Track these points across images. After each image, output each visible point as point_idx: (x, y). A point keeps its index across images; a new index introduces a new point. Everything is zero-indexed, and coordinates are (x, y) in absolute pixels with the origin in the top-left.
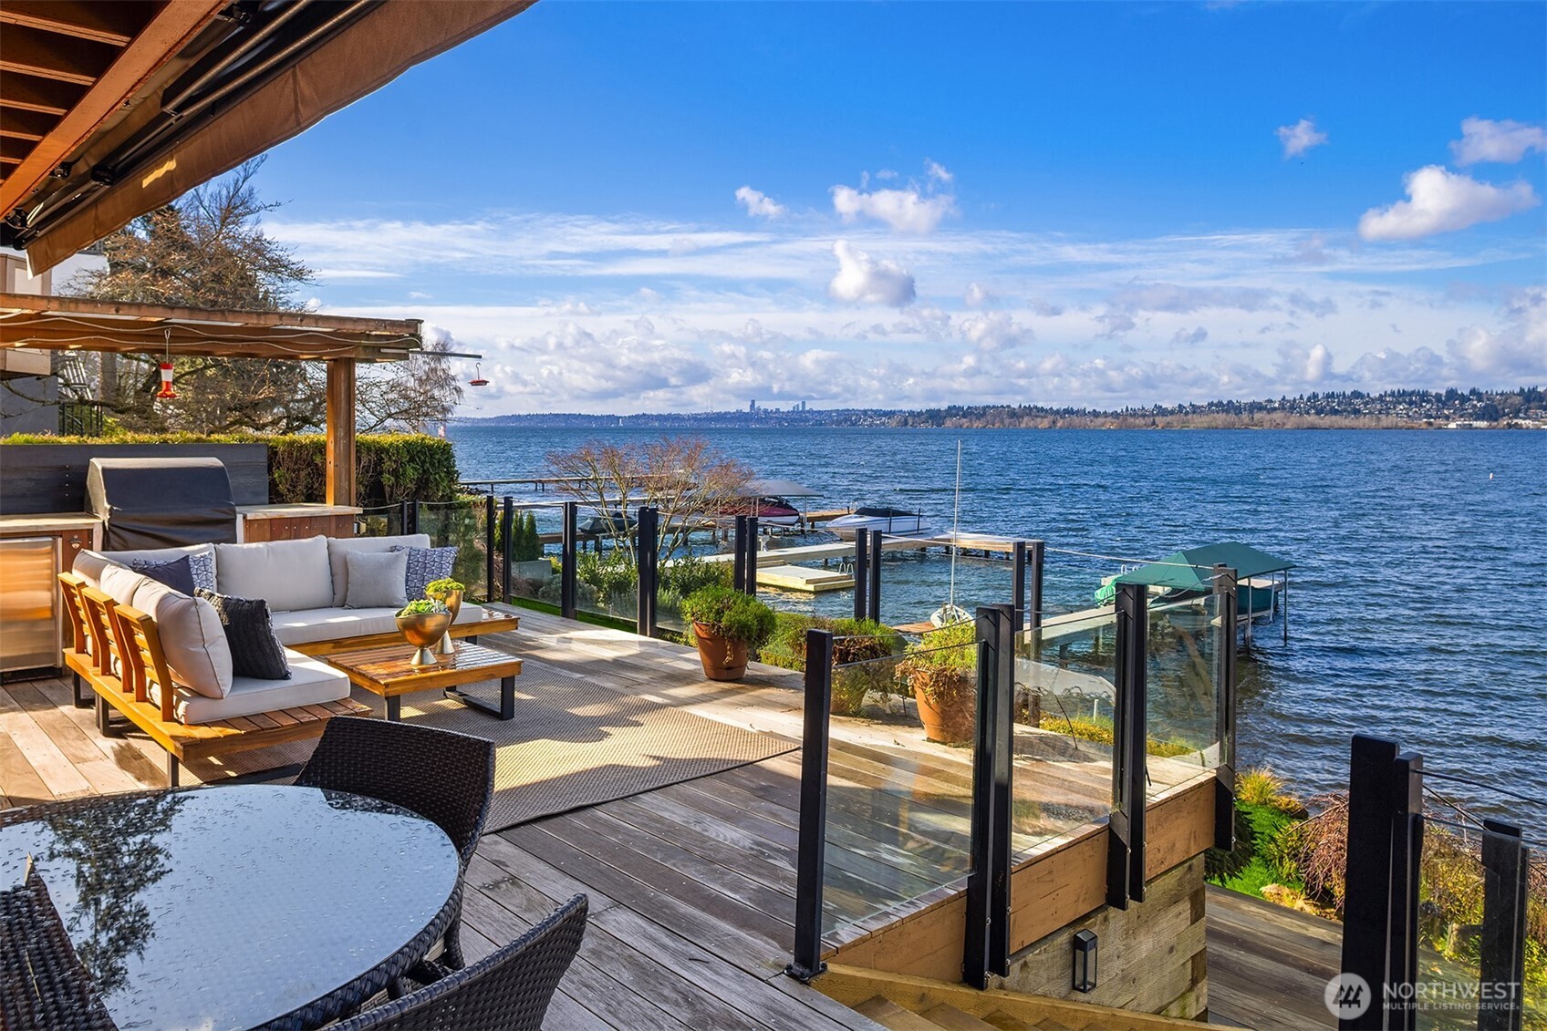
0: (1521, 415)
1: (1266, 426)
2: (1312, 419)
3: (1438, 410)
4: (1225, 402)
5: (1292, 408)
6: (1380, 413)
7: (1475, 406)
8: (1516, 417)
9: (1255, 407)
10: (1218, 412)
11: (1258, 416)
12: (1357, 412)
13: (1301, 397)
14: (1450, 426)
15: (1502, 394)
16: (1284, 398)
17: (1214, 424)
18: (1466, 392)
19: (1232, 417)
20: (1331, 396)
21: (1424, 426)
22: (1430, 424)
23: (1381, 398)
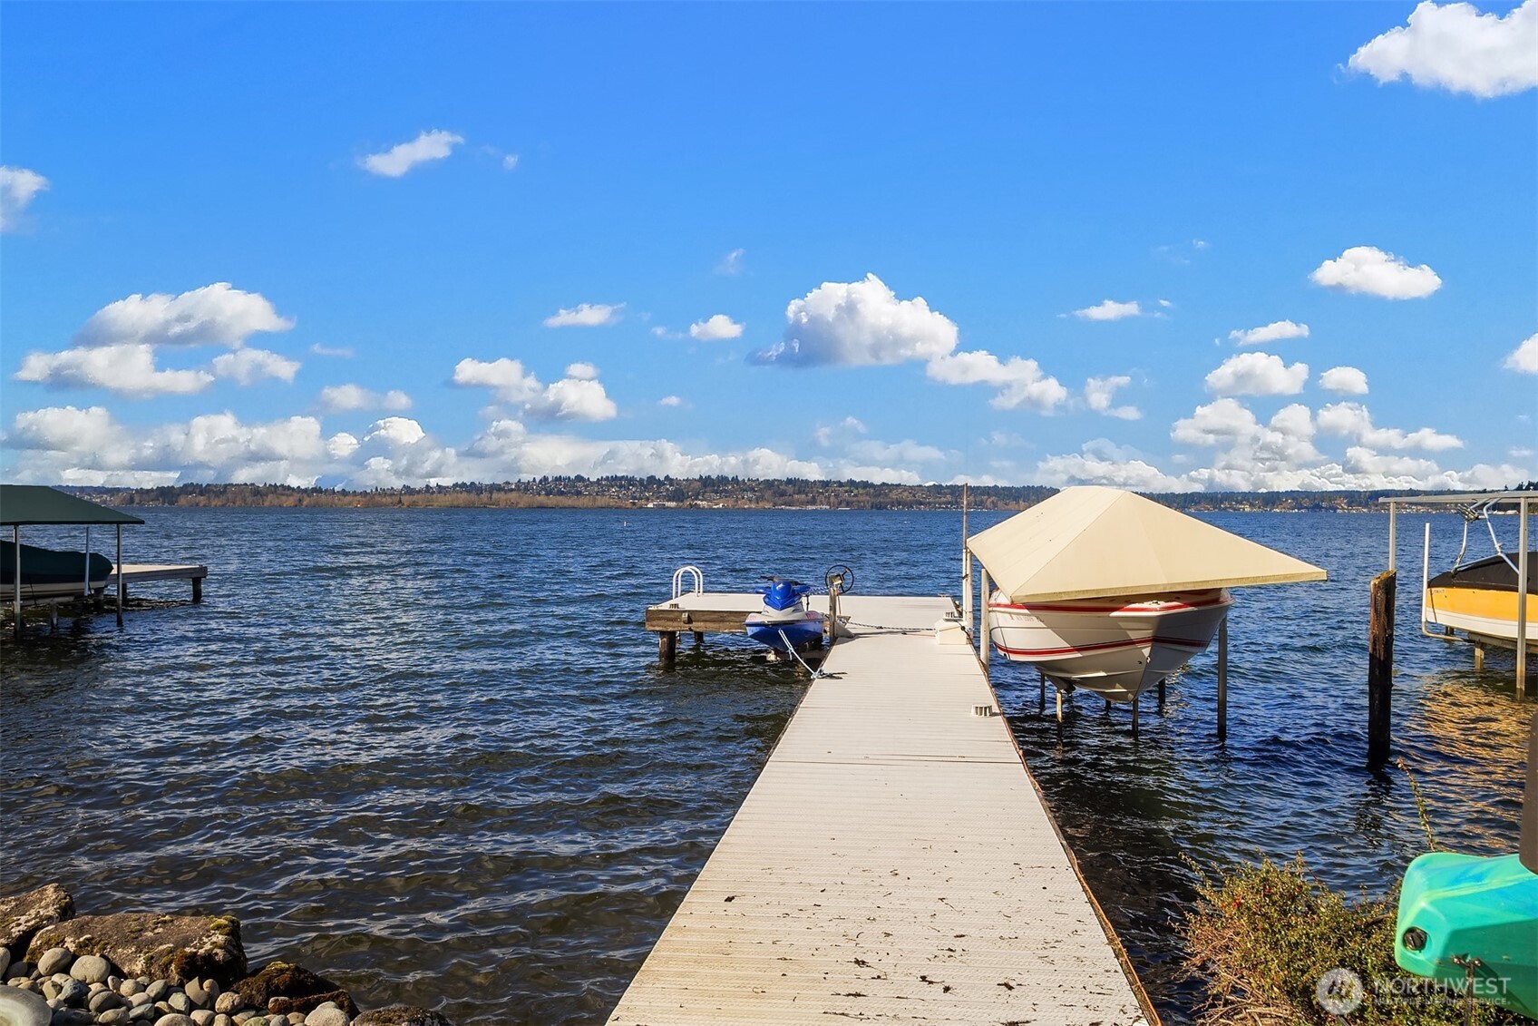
0: (700, 497)
1: (503, 504)
2: (542, 499)
3: (641, 492)
4: (468, 483)
5: (526, 489)
6: (597, 494)
7: (667, 489)
8: (696, 499)
9: (495, 488)
10: (461, 492)
11: (495, 495)
12: (579, 493)
13: (534, 480)
14: (649, 506)
15: (687, 480)
16: (519, 481)
17: (455, 503)
18: (662, 479)
19: (473, 497)
20: (559, 479)
21: (629, 506)
22: (634, 504)
23: (598, 482)
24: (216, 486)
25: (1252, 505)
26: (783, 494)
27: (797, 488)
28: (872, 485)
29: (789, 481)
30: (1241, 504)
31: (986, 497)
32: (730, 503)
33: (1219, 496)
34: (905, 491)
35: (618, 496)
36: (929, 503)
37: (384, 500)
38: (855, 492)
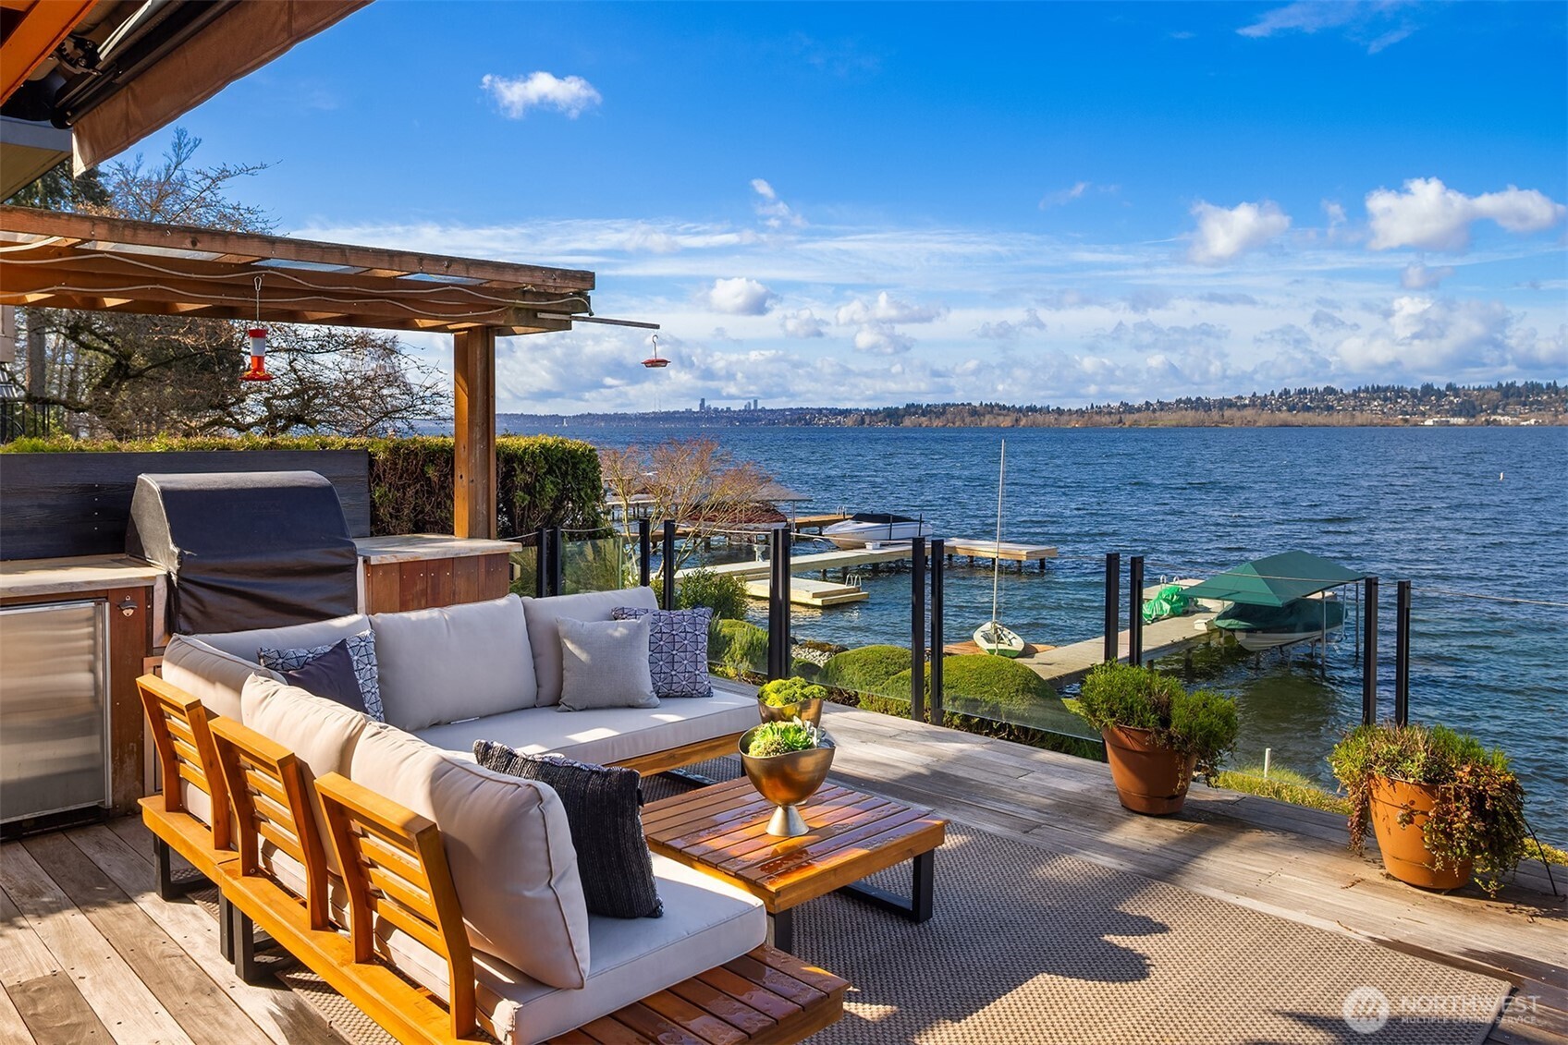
1: (1237, 423)
2: (1284, 416)
3: (1414, 406)
4: (1194, 399)
5: (1263, 405)
6: (1354, 410)
7: (1452, 402)
8: (1494, 413)
9: (1224, 404)
10: (1186, 409)
11: (1228, 413)
12: (1329, 408)
13: (1272, 394)
14: (1426, 423)
15: (1479, 389)
16: (1254, 395)
17: (1183, 422)
18: (1443, 388)
19: (1201, 414)
20: (1303, 392)
21: (1400, 423)
22: (1406, 421)
23: (1355, 394)
24: (936, 406)
32: (1547, 418)
35: (1382, 411)
37: (1103, 419)
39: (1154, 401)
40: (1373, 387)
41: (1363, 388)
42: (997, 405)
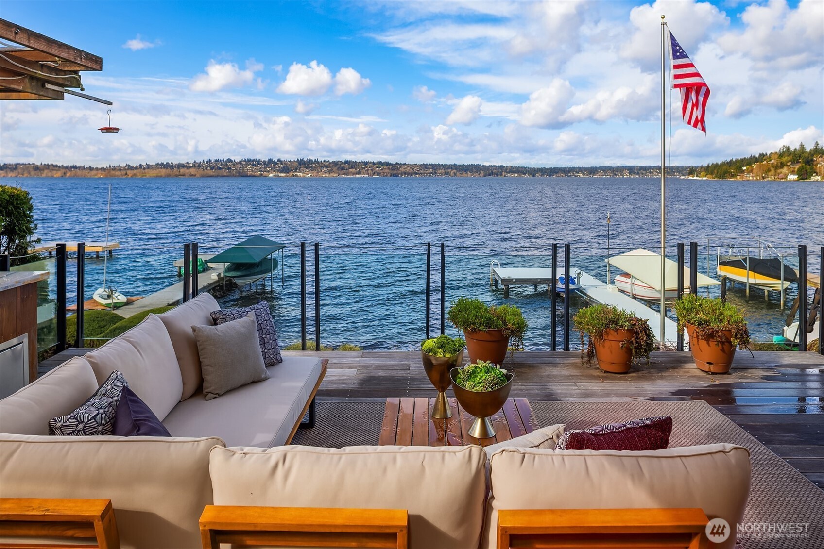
0: (298, 171)
1: (186, 175)
2: (208, 172)
3: (265, 168)
4: (165, 163)
5: (199, 166)
6: (240, 169)
7: (280, 167)
8: (296, 172)
9: (181, 166)
10: (161, 168)
11: (182, 170)
12: (229, 168)
13: (203, 161)
14: (270, 176)
15: (290, 161)
16: (195, 162)
17: (159, 174)
18: (276, 161)
19: (168, 171)
20: (217, 161)
21: (258, 176)
22: (261, 174)
23: (240, 162)
25: (584, 174)
26: (343, 169)
27: (350, 166)
28: (390, 164)
29: (346, 162)
30: (578, 173)
31: (450, 170)
32: (315, 174)
33: (568, 169)
34: (408, 167)
35: (252, 170)
36: (421, 173)
37: (117, 173)
38: (382, 168)
39: (144, 164)
40: (248, 159)
41: (244, 160)
42: (52, 165)
